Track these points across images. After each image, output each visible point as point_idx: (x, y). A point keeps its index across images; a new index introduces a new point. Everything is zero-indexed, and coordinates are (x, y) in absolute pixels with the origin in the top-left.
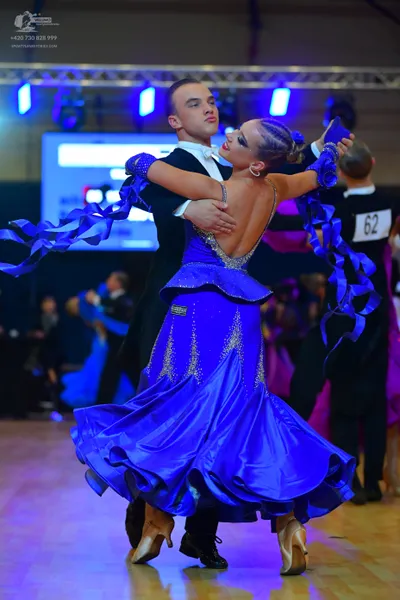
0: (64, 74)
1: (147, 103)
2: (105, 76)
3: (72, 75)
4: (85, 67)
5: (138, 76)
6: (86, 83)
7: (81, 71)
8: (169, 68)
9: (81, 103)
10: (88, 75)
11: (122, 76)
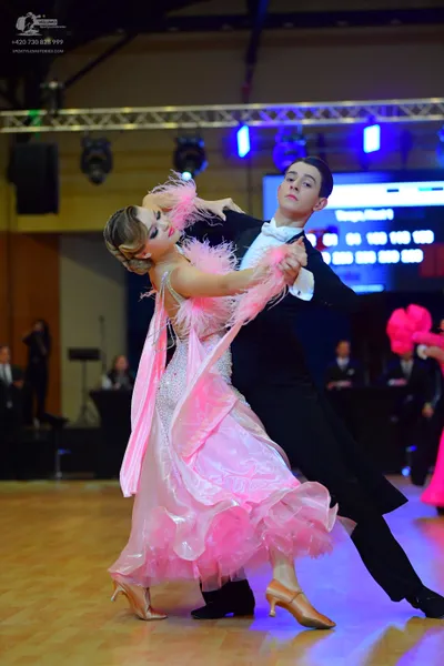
0: (284, 114)
1: (372, 140)
2: (327, 114)
3: (292, 114)
4: (305, 105)
5: (362, 112)
6: (306, 122)
7: (300, 110)
8: (395, 102)
9: (302, 143)
10: (309, 113)
11: (345, 112)
